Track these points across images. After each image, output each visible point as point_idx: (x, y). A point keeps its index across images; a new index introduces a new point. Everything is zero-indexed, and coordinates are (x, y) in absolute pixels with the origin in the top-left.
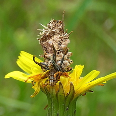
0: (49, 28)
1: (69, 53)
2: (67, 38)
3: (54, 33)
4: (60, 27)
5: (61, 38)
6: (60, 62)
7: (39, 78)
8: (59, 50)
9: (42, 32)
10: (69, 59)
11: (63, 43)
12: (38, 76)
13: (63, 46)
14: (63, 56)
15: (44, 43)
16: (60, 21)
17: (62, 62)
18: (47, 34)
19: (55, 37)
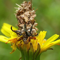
0: (22, 6)
1: (36, 24)
2: (34, 14)
3: (25, 10)
4: (30, 6)
5: (30, 13)
6: (29, 30)
7: (16, 40)
8: (29, 22)
9: (18, 9)
10: (36, 28)
11: (32, 17)
12: (15, 39)
13: (31, 19)
14: (31, 26)
15: (19, 17)
16: (29, 2)
17: (31, 30)
18: (21, 11)
19: (26, 13)
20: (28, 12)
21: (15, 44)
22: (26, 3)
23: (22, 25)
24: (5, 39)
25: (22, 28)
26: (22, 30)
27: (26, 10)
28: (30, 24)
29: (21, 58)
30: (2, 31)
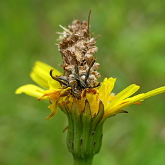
0: (71, 30)
1: (96, 64)
2: (93, 45)
3: (76, 39)
4: (85, 30)
5: (85, 44)
6: (84, 77)
8: (83, 61)
9: (63, 35)
10: (96, 72)
11: (89, 52)
13: (88, 56)
14: (88, 68)
15: (64, 51)
16: (84, 22)
17: (87, 76)
18: (68, 39)
19: (78, 44)
20: (83, 42)
21: (57, 102)
22: (78, 23)
23: (71, 67)
24: (39, 91)
25: (71, 73)
26: (71, 76)
27: (78, 37)
28: (86, 65)
29: (67, 128)
30: (33, 76)
